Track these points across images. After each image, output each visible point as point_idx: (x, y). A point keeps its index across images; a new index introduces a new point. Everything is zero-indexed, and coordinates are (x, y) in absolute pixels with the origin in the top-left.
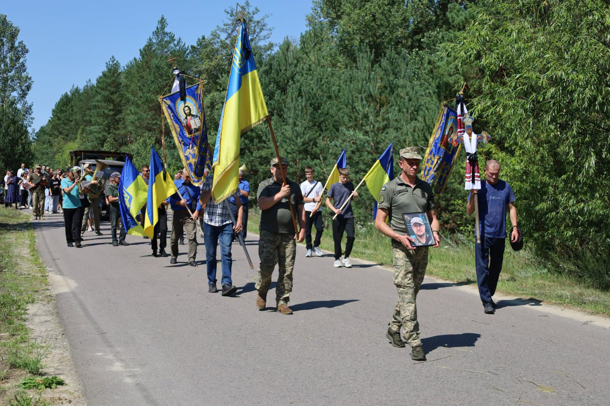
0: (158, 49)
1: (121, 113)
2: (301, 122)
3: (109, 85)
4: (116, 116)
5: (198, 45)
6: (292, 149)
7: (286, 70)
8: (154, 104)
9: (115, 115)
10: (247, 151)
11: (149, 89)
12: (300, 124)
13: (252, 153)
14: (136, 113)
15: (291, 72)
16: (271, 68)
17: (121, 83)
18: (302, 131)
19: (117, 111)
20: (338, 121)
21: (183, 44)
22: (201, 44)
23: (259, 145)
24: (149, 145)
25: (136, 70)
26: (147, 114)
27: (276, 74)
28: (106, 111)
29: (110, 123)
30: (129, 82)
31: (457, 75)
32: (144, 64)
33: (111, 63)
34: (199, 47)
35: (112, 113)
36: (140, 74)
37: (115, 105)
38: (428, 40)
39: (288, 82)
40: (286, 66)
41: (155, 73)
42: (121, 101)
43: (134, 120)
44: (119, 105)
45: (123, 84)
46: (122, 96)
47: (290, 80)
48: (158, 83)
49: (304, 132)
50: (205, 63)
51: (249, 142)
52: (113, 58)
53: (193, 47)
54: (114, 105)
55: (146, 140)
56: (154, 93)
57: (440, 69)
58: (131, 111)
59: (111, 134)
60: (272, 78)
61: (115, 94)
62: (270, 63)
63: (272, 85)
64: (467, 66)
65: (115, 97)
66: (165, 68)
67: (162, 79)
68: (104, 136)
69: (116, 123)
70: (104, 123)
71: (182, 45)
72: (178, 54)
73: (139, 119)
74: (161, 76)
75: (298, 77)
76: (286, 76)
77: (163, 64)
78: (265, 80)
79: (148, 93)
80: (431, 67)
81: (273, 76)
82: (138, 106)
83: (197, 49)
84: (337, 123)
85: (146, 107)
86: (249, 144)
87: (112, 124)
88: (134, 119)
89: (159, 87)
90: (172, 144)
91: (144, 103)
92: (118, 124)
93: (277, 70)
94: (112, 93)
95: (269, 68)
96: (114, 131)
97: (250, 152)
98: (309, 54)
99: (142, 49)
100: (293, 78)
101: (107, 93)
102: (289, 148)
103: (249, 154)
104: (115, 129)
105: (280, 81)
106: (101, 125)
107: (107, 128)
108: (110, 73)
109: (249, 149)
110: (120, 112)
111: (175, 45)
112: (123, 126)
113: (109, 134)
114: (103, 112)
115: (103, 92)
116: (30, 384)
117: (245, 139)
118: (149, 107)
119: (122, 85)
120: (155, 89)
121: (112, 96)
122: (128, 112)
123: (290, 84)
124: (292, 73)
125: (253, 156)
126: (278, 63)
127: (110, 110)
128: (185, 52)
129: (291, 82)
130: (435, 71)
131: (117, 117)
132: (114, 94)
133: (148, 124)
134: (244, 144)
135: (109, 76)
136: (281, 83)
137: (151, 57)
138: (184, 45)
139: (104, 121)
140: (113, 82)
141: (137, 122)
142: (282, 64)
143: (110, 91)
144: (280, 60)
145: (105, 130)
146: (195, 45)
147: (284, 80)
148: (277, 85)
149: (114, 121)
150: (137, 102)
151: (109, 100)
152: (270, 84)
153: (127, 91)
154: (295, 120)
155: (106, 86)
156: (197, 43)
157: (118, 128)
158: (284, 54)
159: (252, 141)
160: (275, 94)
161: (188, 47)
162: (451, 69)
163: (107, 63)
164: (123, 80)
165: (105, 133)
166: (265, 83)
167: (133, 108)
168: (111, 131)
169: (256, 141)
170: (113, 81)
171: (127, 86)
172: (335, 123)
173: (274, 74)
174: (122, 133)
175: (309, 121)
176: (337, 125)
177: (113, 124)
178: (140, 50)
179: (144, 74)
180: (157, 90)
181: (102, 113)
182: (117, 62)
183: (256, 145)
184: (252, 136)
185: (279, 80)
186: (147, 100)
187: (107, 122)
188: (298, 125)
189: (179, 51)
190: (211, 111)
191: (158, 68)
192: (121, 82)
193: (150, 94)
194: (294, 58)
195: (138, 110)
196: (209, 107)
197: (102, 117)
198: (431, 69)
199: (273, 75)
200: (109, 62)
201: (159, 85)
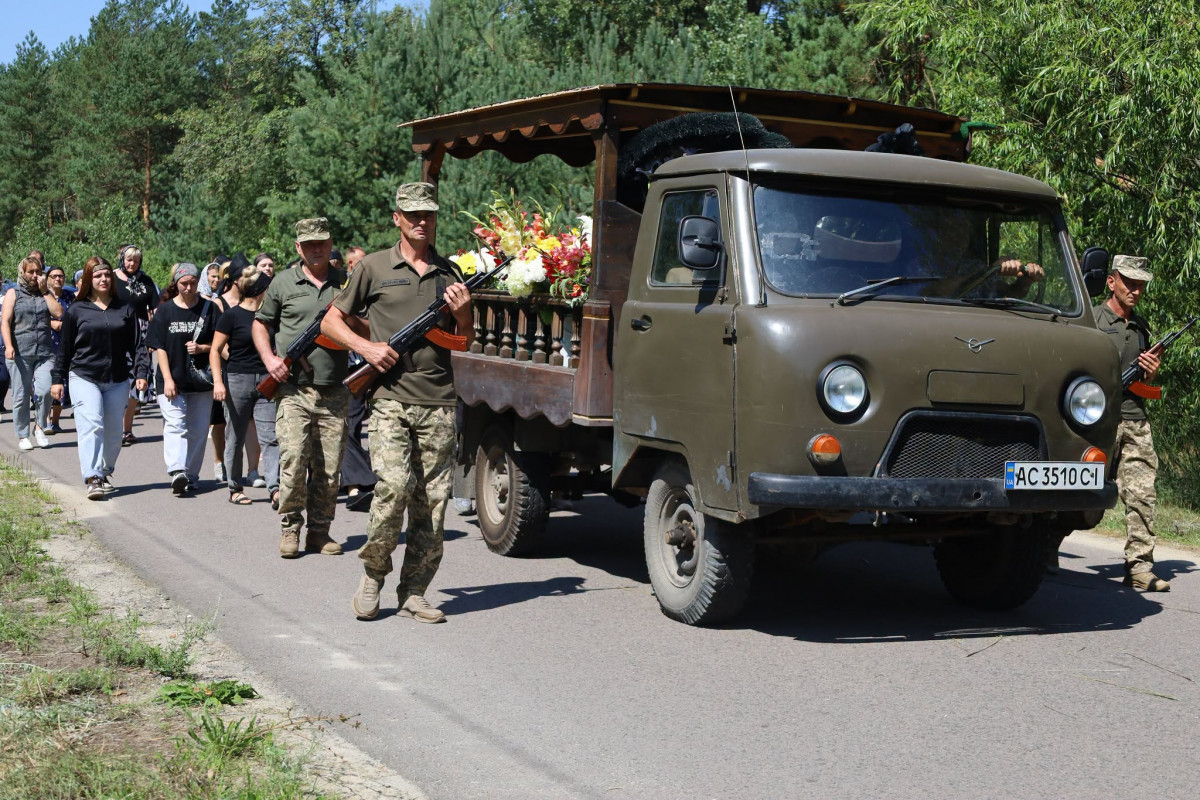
0: (131, 18)
1: (50, 152)
2: (475, 173)
3: (24, 94)
4: (40, 159)
5: (215, 12)
6: (457, 230)
7: (437, 64)
8: (127, 135)
9: (36, 158)
10: (356, 233)
11: (117, 104)
12: (473, 177)
13: (366, 238)
14: (88, 155)
15: (447, 69)
16: (404, 59)
17: (49, 90)
18: (478, 192)
19: (41, 148)
20: (548, 172)
21: (184, 9)
22: (221, 10)
23: (382, 221)
24: (126, 221)
25: (84, 62)
26: (112, 157)
27: (415, 73)
28: (18, 150)
29: (26, 175)
30: (68, 89)
31: (832, 76)
32: (102, 49)
33: (28, 46)
34: (216, 16)
35: (30, 153)
36: (92, 72)
37: (37, 136)
38: (720, 8)
39: (441, 89)
40: (438, 56)
41: (129, 68)
42: (49, 128)
43: (83, 169)
44: (45, 137)
45: (56, 91)
46: (53, 117)
47: (446, 86)
48: (136, 91)
49: (481, 194)
50: (258, 47)
51: (360, 215)
52: (32, 35)
53: (203, 15)
54: (35, 137)
55: (119, 212)
56: (127, 112)
57: (791, 64)
58: (73, 149)
59: (28, 199)
60: (408, 80)
61: (38, 112)
62: (403, 48)
63: (408, 95)
64: (852, 58)
65: (36, 119)
66: (151, 59)
67: (143, 81)
68: (14, 202)
69: (39, 175)
70: (14, 175)
71: (182, 12)
72: (173, 30)
73: (95, 166)
74: (143, 75)
75: (461, 79)
76: (437, 75)
77: (147, 50)
78: (392, 84)
79: (113, 110)
80: (773, 59)
81: (410, 76)
82: (92, 139)
83: (214, 19)
84: (548, 177)
85: (109, 141)
86: (361, 219)
87: (30, 176)
88: (83, 165)
89: (138, 99)
90: (170, 219)
91: (105, 132)
92: (43, 177)
93: (417, 64)
94: (31, 111)
95: (401, 60)
96: (37, 192)
97: (362, 235)
98: (481, 31)
99: (96, 19)
100: (451, 81)
101: (18, 111)
102: (451, 227)
103: (361, 239)
104: (36, 187)
105: (424, 88)
106: (7, 178)
107: (20, 186)
108: (26, 68)
109: (359, 228)
110: (48, 151)
111: (166, 10)
112: (55, 182)
113: (24, 198)
114: (12, 151)
115: (11, 109)
116: (188, 697)
117: (352, 207)
118: (115, 140)
119: (52, 95)
120: (129, 103)
121: (30, 118)
122: (68, 150)
123: (446, 92)
124: (450, 71)
125: (368, 244)
126: (420, 49)
127: (26, 147)
128: (188, 27)
129: (447, 91)
130: (781, 67)
131: (42, 163)
132: (34, 114)
133: (115, 176)
134: (349, 217)
135: (24, 75)
136: (426, 92)
137: (116, 36)
138: (187, 11)
139: (13, 171)
140: (33, 87)
141: (90, 173)
142: (429, 52)
143: (25, 106)
144: (424, 43)
145: (17, 192)
146: (209, 11)
147: (433, 85)
148: (420, 95)
149: (34, 170)
150: (91, 129)
151: (21, 126)
152: (404, 93)
153: (64, 107)
154: (462, 169)
155: (17, 96)
156: (213, 7)
157: (45, 185)
158: (432, 30)
159: (365, 212)
160: (414, 113)
161: (195, 15)
162: (817, 63)
163: (18, 47)
164: (54, 83)
165: (15, 197)
166: (393, 91)
167: (80, 145)
168: (28, 192)
169: (375, 212)
170: (31, 85)
171: (63, 96)
172: (542, 177)
173: (411, 72)
174: (54, 196)
175: (491, 172)
176: (547, 181)
177: (33, 177)
178: (92, 20)
179: (101, 71)
180: (133, 105)
181: (9, 153)
182: (40, 44)
183: (376, 222)
184: (366, 202)
185: (422, 84)
186: (112, 127)
187: (18, 173)
188: (469, 179)
189: (175, 24)
190: (271, 150)
191: (136, 57)
192: (51, 87)
193: (117, 114)
194: (454, 40)
195: (91, 148)
196: (267, 141)
197: (8, 163)
198: (772, 63)
199: (409, 74)
200: (24, 44)
201: (139, 95)
